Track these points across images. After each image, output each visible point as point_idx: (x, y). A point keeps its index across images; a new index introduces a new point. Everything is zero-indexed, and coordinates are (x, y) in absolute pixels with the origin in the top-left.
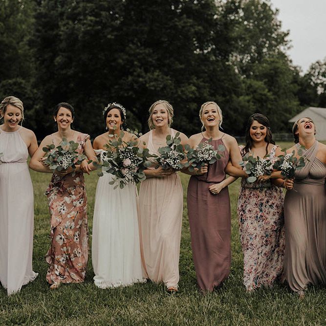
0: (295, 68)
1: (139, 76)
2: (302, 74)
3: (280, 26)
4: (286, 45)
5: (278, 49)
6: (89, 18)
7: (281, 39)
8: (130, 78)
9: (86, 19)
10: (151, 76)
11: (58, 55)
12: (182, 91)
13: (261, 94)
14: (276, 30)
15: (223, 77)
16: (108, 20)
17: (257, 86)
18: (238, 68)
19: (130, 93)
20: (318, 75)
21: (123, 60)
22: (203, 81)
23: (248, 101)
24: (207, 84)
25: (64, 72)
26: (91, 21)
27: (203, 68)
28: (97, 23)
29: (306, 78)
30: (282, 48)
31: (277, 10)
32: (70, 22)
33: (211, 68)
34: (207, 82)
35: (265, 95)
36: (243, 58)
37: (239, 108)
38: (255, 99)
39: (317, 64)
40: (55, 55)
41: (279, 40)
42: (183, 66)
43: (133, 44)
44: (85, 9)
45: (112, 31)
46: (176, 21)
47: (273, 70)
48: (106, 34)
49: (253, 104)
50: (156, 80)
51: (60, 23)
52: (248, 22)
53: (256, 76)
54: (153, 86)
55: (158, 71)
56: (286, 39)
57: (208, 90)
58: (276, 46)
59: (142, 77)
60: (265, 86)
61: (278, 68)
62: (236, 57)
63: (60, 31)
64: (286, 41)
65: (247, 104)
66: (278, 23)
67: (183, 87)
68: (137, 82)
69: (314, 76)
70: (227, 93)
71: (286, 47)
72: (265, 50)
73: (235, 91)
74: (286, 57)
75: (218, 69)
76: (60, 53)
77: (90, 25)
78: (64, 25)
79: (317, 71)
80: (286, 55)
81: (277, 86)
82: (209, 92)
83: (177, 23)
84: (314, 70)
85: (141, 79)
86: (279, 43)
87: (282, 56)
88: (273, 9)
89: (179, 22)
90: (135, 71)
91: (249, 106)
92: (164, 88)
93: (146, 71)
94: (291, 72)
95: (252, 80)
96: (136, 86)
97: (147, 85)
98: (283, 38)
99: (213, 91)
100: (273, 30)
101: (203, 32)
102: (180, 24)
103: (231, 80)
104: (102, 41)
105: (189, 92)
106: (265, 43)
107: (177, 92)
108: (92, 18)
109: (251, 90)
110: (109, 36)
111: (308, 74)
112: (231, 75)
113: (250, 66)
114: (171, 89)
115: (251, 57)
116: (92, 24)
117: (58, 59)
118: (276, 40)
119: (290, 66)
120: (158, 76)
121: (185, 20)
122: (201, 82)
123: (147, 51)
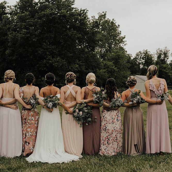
0: (128, 55)
1: (49, 60)
2: (132, 58)
3: (120, 34)
4: (123, 43)
5: (120, 45)
6: (24, 30)
7: (121, 40)
8: (45, 61)
9: (22, 31)
10: (55, 60)
11: (7, 49)
12: (71, 68)
13: (111, 68)
14: (118, 36)
15: (92, 60)
16: (33, 31)
17: (109, 65)
18: (99, 55)
19: (45, 69)
20: (140, 59)
21: (41, 52)
22: (82, 62)
23: (105, 72)
24: (84, 64)
25: (11, 58)
26: (25, 32)
27: (82, 55)
28: (27, 33)
29: (134, 60)
30: (122, 45)
31: (119, 26)
32: (14, 33)
33: (86, 56)
34: (84, 63)
35: (113, 69)
36: (102, 50)
37: (100, 75)
38: (108, 71)
39: (140, 53)
40: (6, 49)
41: (120, 41)
42: (71, 55)
43: (46, 43)
44: (21, 26)
45: (35, 37)
46: (68, 32)
47: (117, 56)
48: (32, 38)
49: (107, 74)
50: (58, 62)
51: (8, 33)
52: (104, 31)
53: (108, 59)
54: (56, 65)
55: (59, 57)
56: (123, 40)
57: (84, 66)
58: (118, 44)
59: (51, 60)
60: (113, 65)
61: (120, 55)
62: (98, 49)
63: (8, 37)
64: (124, 42)
65: (104, 73)
66: (119, 32)
67: (72, 65)
68: (48, 63)
69: (138, 59)
70: (94, 68)
71: (123, 44)
72: (113, 46)
73: (98, 67)
74: (124, 49)
75: (90, 56)
76: (8, 48)
77: (24, 34)
78: (11, 34)
79: (140, 56)
80: (124, 48)
81: (119, 64)
82: (85, 68)
83: (68, 33)
84: (138, 56)
85: (50, 61)
86: (120, 42)
87: (122, 49)
88: (117, 25)
89: (69, 32)
90: (47, 57)
91: (105, 75)
92: (62, 66)
93: (53, 57)
94: (127, 57)
95: (106, 61)
96: (47, 65)
97: (54, 65)
98: (122, 40)
99: (87, 67)
100: (117, 36)
101: (82, 37)
102: (70, 33)
103: (96, 62)
104: (30, 42)
105: (75, 68)
106: (113, 42)
107: (69, 68)
108: (25, 30)
109: (106, 67)
110: (34, 40)
111: (135, 58)
112: (96, 59)
113: (105, 54)
114: (66, 66)
115: (106, 49)
116: (25, 33)
117: (7, 52)
118: (118, 41)
119: (126, 54)
120: (59, 59)
121: (72, 31)
122: (81, 63)
123: (53, 47)
